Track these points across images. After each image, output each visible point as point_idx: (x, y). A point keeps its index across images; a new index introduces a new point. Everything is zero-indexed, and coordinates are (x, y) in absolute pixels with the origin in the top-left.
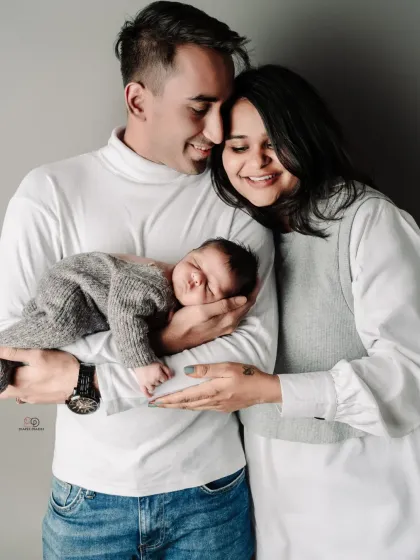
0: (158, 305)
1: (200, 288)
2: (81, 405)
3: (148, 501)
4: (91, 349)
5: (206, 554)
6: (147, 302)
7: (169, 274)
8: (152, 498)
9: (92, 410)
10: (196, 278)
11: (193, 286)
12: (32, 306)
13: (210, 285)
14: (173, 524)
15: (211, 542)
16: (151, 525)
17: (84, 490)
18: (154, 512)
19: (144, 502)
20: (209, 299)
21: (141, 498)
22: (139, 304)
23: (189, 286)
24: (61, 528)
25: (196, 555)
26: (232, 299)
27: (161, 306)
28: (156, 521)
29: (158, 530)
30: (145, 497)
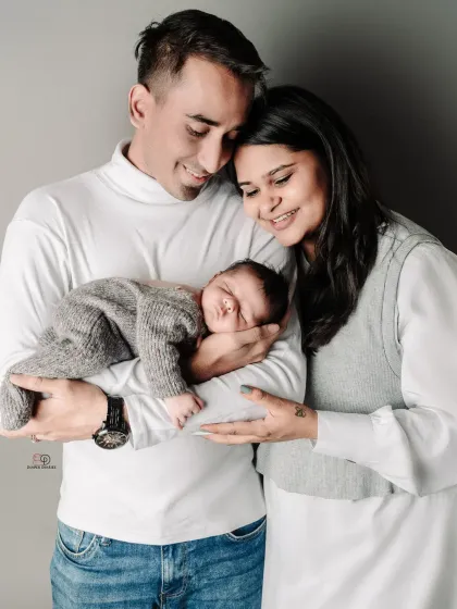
0: (188, 330)
1: (232, 314)
2: (108, 439)
3: (171, 550)
4: (117, 380)
5: (230, 603)
6: (178, 327)
7: (198, 297)
8: (175, 547)
9: (119, 444)
10: (229, 304)
11: (225, 313)
12: (50, 335)
13: (242, 312)
14: (197, 572)
15: (236, 590)
16: (174, 573)
17: (99, 538)
18: (178, 561)
19: (168, 550)
20: (241, 328)
21: (164, 547)
22: (170, 329)
23: (221, 313)
24: (75, 575)
25: (219, 605)
26: (264, 327)
27: (192, 331)
28: (179, 570)
29: (181, 578)
30: (168, 546)
